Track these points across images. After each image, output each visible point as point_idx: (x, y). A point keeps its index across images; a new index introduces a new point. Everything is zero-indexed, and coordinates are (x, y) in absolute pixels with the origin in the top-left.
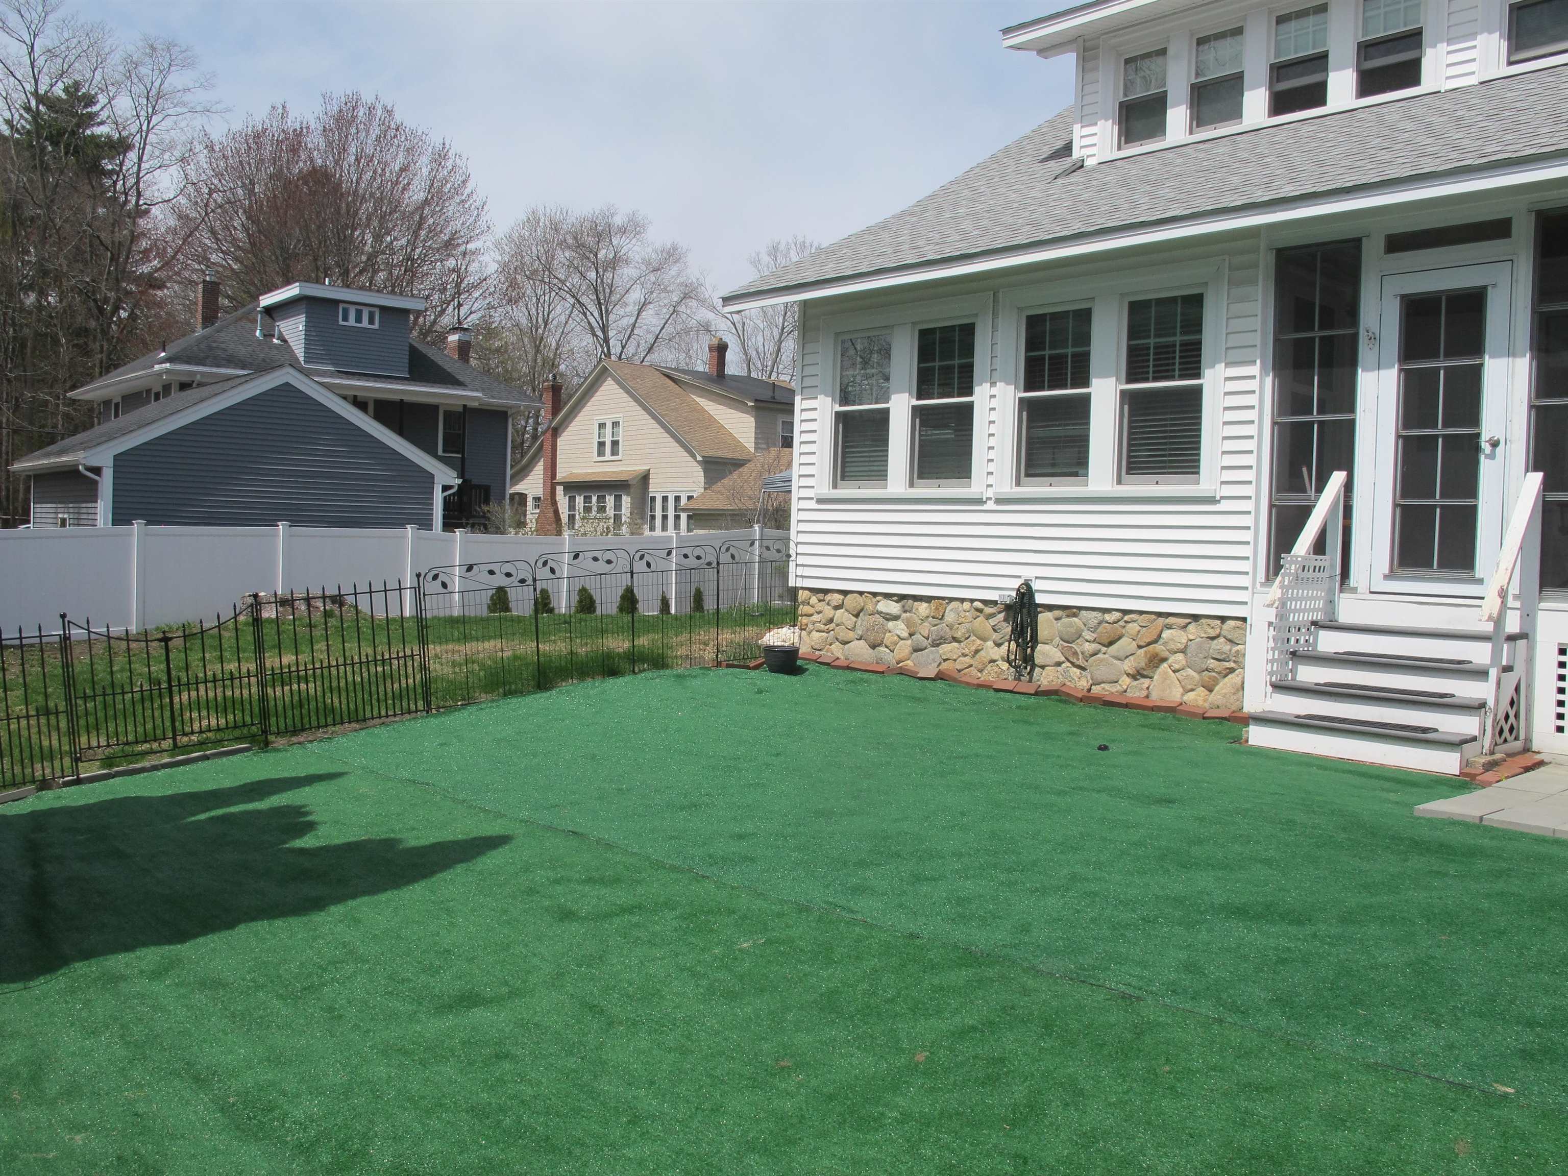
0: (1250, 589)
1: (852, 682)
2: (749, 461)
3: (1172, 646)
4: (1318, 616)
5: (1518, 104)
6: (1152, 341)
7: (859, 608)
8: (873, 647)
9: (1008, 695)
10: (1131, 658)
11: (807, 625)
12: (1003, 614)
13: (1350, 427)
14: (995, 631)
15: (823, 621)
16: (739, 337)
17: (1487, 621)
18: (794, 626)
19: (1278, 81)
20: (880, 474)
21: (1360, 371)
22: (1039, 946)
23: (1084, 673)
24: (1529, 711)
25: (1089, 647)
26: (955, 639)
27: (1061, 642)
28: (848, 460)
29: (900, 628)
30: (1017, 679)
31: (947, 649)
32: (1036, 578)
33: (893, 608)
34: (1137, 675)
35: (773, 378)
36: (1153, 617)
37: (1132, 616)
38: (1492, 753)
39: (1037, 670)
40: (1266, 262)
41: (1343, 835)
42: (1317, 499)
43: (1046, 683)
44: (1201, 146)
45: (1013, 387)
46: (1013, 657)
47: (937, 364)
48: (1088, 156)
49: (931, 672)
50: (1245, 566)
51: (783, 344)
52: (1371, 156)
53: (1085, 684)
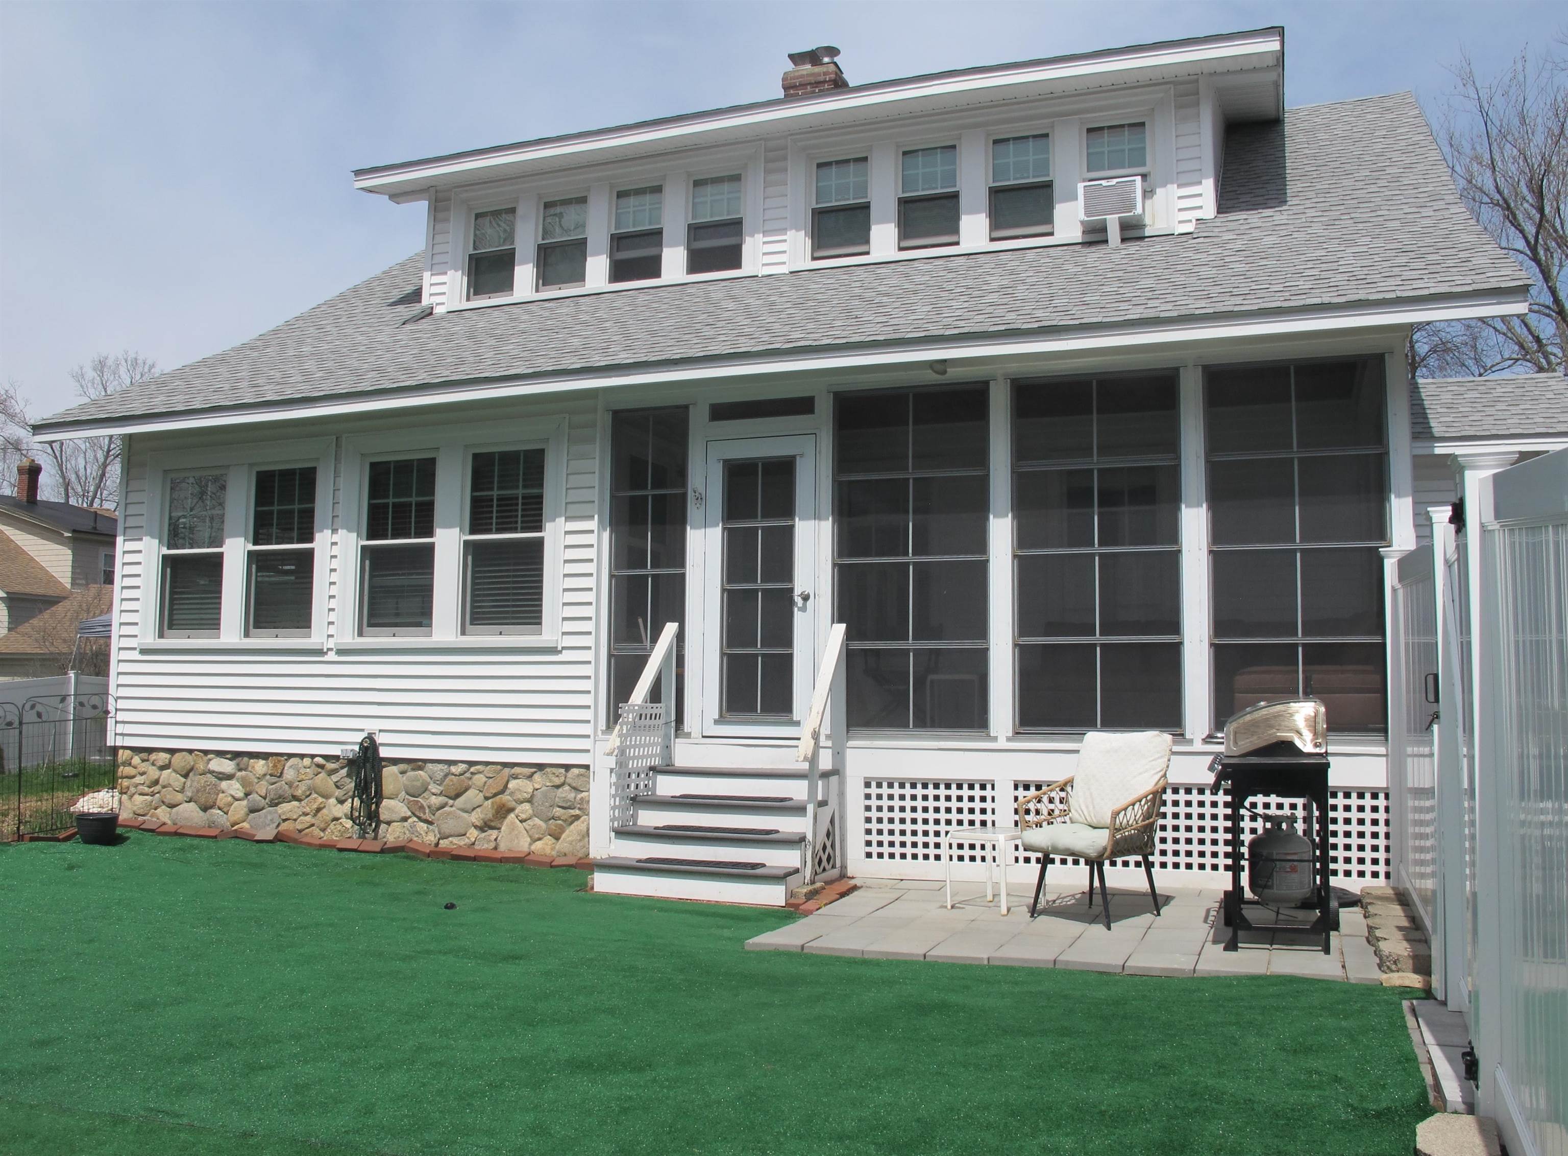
0: (592, 737)
1: (180, 849)
2: (65, 598)
3: (519, 796)
4: (656, 762)
5: (819, 297)
6: (495, 493)
7: (188, 767)
8: (205, 809)
9: (353, 855)
10: (479, 810)
11: (128, 788)
12: (346, 769)
13: (680, 581)
14: (338, 787)
15: (148, 782)
16: (56, 458)
17: (803, 761)
18: (113, 788)
19: (618, 250)
20: (213, 623)
21: (688, 528)
22: (383, 1128)
23: (431, 827)
24: (843, 841)
25: (435, 801)
26: (295, 798)
27: (407, 797)
28: (175, 607)
29: (234, 788)
30: (362, 836)
31: (285, 808)
32: (380, 731)
33: (227, 766)
34: (485, 827)
35: (95, 505)
36: (499, 767)
37: (478, 767)
38: (813, 882)
39: (383, 827)
40: (604, 421)
41: (681, 977)
42: (652, 649)
43: (393, 840)
44: (547, 305)
45: (355, 534)
46: (357, 814)
47: (275, 508)
48: (437, 304)
49: (268, 833)
50: (587, 715)
51: (109, 468)
52: (698, 331)
53: (433, 839)
